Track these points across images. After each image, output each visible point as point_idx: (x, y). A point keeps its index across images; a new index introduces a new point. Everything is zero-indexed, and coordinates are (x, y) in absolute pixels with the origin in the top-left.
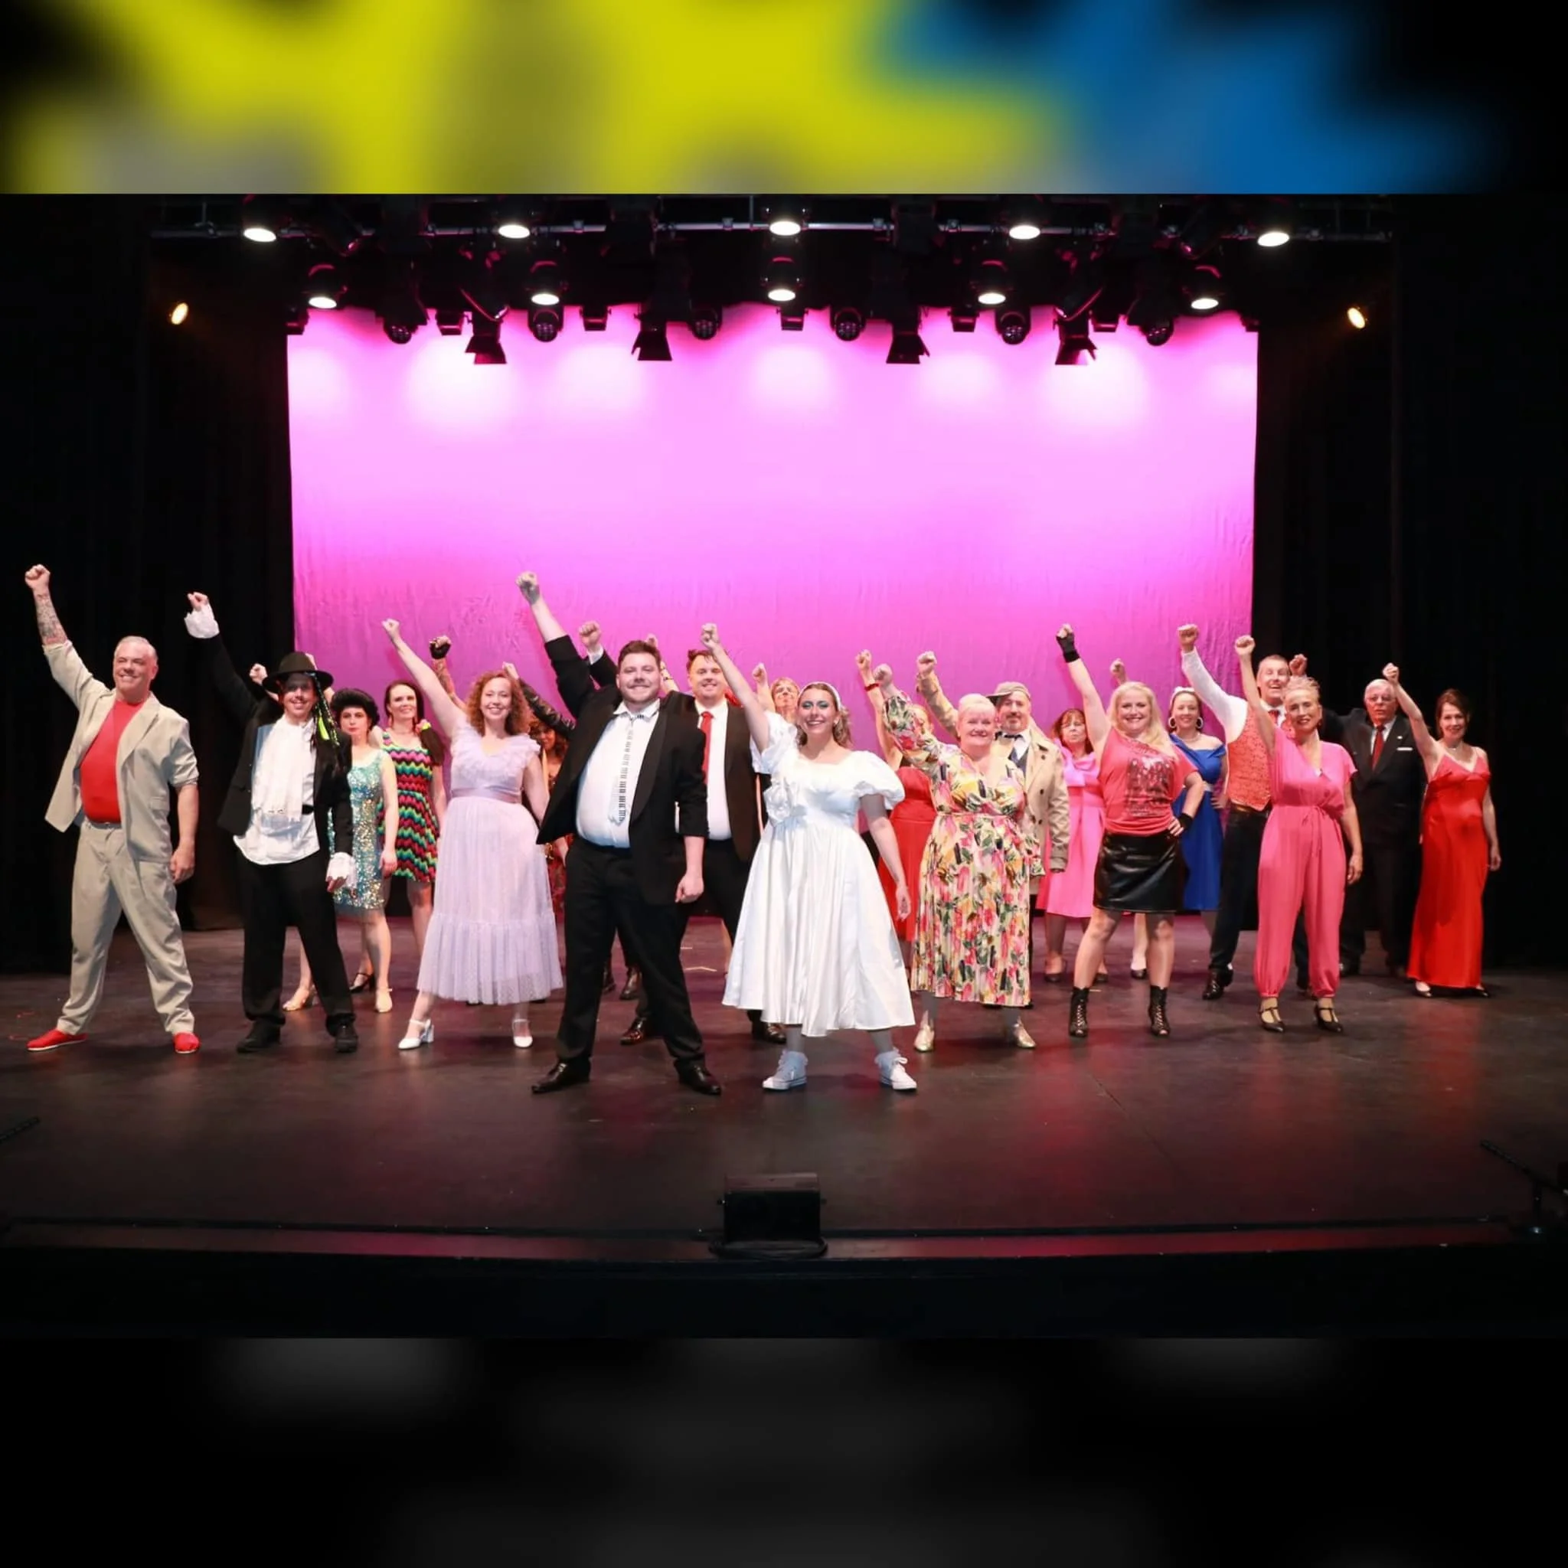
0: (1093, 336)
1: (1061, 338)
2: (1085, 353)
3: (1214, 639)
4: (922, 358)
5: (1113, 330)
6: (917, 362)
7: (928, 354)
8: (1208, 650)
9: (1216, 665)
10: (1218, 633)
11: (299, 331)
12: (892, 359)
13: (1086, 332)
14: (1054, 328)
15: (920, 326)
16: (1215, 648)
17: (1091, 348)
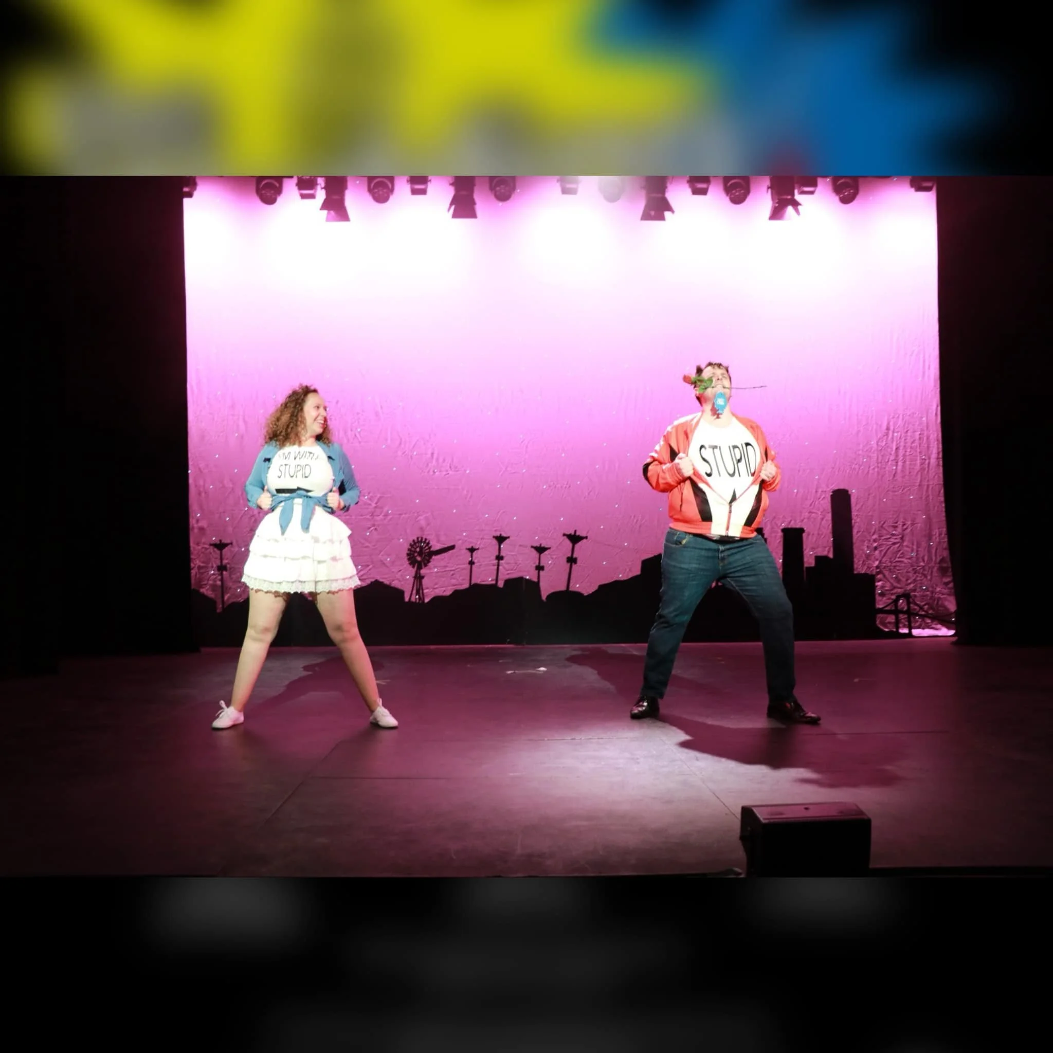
0: (798, 197)
1: (773, 199)
2: (790, 209)
3: (892, 428)
4: (667, 214)
5: (812, 193)
6: (662, 218)
7: (673, 211)
8: (887, 438)
9: (894, 448)
10: (895, 424)
11: (190, 195)
12: (646, 216)
13: (793, 195)
14: (767, 192)
15: (667, 190)
16: (893, 435)
17: (796, 204)
